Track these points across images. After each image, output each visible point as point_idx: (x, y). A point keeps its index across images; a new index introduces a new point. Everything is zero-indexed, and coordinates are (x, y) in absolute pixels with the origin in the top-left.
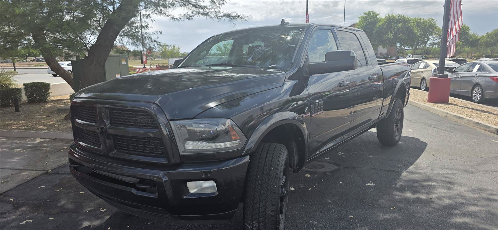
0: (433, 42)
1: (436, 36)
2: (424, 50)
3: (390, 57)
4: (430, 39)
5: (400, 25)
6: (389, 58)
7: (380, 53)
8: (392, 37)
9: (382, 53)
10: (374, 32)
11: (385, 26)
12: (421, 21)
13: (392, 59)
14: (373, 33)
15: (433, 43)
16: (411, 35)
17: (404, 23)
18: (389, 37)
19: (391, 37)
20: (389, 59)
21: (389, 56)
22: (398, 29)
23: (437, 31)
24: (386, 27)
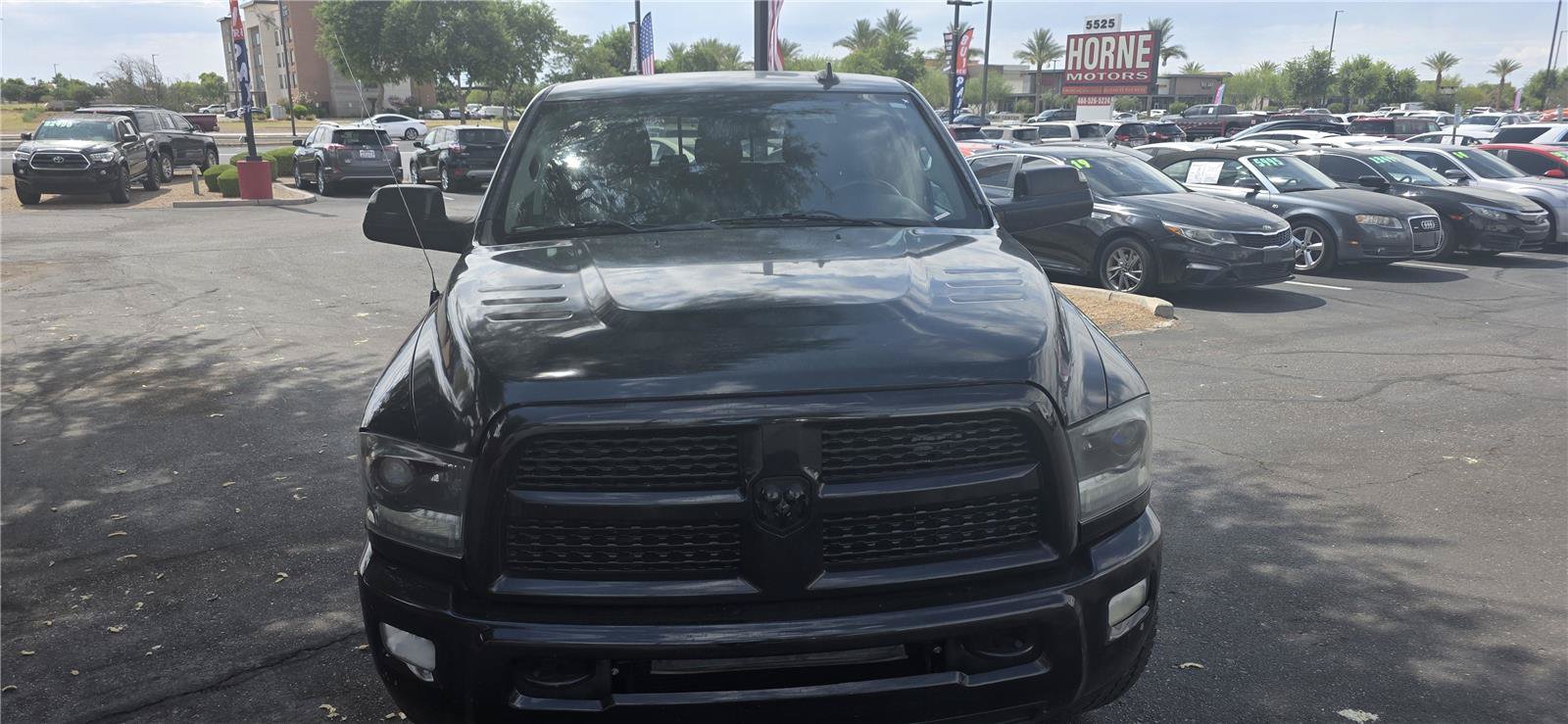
0: (556, 71)
1: (560, 55)
2: (514, 94)
3: (423, 113)
4: (547, 65)
5: (459, 14)
6: (420, 113)
7: (390, 99)
8: (444, 52)
9: (397, 99)
10: (384, 30)
11: (416, 15)
12: (512, 7)
13: (430, 119)
14: (382, 34)
15: (556, 75)
16: (496, 48)
17: (472, 11)
18: (433, 50)
19: (439, 52)
20: (420, 116)
21: (421, 109)
22: (458, 26)
23: (561, 41)
24: (418, 17)
